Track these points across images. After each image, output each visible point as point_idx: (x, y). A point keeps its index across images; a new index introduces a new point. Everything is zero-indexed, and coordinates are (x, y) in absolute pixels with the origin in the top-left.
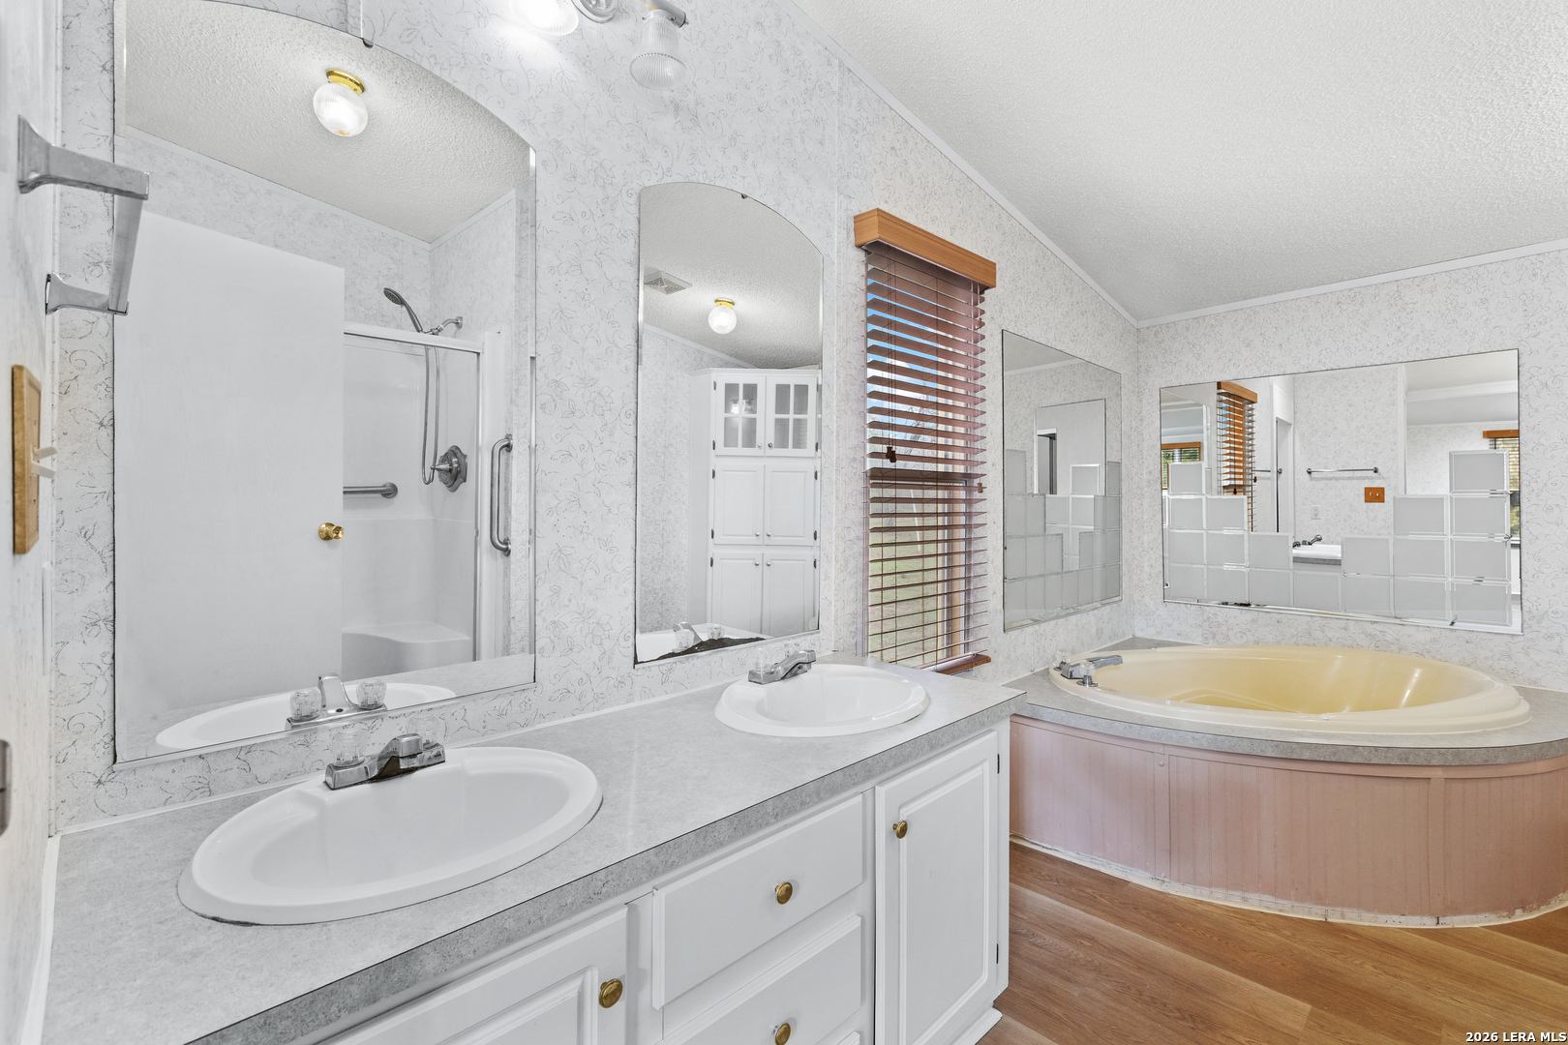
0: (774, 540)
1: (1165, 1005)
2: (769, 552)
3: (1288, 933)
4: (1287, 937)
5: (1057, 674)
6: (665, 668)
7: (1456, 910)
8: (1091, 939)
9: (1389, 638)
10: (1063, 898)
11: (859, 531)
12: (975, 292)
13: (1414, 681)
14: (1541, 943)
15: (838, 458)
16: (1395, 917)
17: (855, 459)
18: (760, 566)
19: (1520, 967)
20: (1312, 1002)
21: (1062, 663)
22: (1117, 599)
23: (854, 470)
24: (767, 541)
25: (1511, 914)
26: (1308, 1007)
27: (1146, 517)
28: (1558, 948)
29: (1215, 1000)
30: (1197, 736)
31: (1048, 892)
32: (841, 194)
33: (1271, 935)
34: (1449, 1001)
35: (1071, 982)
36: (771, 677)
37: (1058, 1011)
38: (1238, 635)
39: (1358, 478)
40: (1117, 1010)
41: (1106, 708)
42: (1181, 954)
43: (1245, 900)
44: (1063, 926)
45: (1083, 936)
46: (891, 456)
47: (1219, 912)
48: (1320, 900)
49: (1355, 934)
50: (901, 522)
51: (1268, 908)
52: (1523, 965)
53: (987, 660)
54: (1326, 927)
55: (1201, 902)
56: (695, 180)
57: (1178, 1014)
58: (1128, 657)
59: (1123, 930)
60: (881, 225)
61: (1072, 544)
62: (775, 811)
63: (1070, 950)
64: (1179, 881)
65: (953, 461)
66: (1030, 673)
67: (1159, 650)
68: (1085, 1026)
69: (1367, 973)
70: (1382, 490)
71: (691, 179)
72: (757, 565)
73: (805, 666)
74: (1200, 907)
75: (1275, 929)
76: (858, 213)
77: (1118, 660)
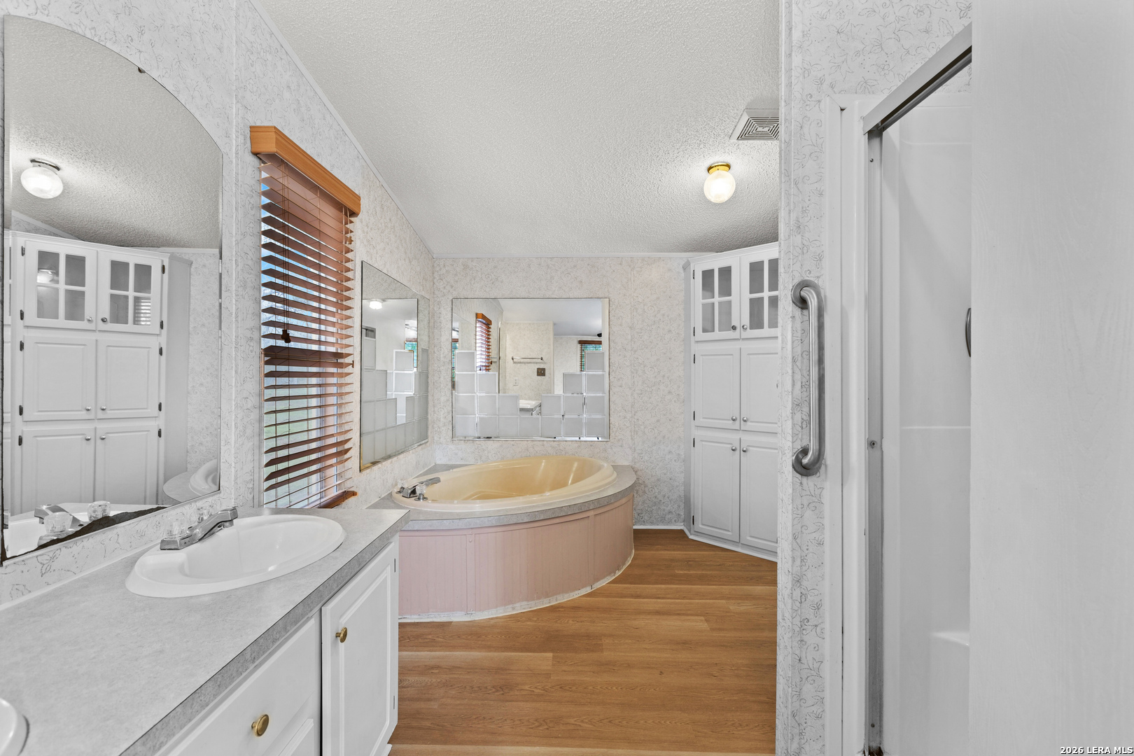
0: (109, 414)
1: (486, 688)
2: (103, 427)
3: (535, 619)
4: (535, 621)
5: (399, 496)
6: (46, 557)
7: (597, 580)
8: (438, 667)
9: (561, 448)
10: (415, 648)
11: (254, 401)
12: (346, 214)
13: (574, 469)
14: (625, 583)
15: (237, 337)
16: (576, 592)
17: (251, 339)
18: (92, 441)
19: (621, 597)
20: (552, 651)
21: (402, 488)
22: (426, 441)
23: (251, 348)
24: (101, 415)
25: (615, 573)
26: (550, 655)
27: (442, 386)
28: (631, 583)
29: (510, 672)
30: (490, 519)
31: (404, 648)
32: (238, 102)
33: (528, 623)
34: (602, 624)
35: (431, 700)
36: (188, 540)
37: (428, 724)
38: (493, 455)
39: (534, 363)
40: (462, 705)
41: (436, 513)
42: (489, 653)
43: (513, 609)
44: (419, 666)
45: (432, 668)
46: (286, 337)
47: (503, 620)
48: (547, 595)
49: (562, 607)
50: (294, 392)
51: (524, 609)
52: (623, 596)
53: (354, 494)
54: (553, 609)
55: (492, 619)
56: (80, 32)
57: (494, 690)
58: (443, 476)
59: (455, 653)
60: (278, 142)
61: (402, 405)
62: (253, 656)
63: (426, 681)
64: (480, 611)
65: (326, 343)
66: (378, 499)
67: (455, 470)
68: (446, 724)
69: (570, 625)
70: (544, 369)
71: (75, 28)
72: (88, 440)
73: (227, 524)
74: (492, 622)
75: (530, 620)
76: (254, 125)
77: (437, 481)
